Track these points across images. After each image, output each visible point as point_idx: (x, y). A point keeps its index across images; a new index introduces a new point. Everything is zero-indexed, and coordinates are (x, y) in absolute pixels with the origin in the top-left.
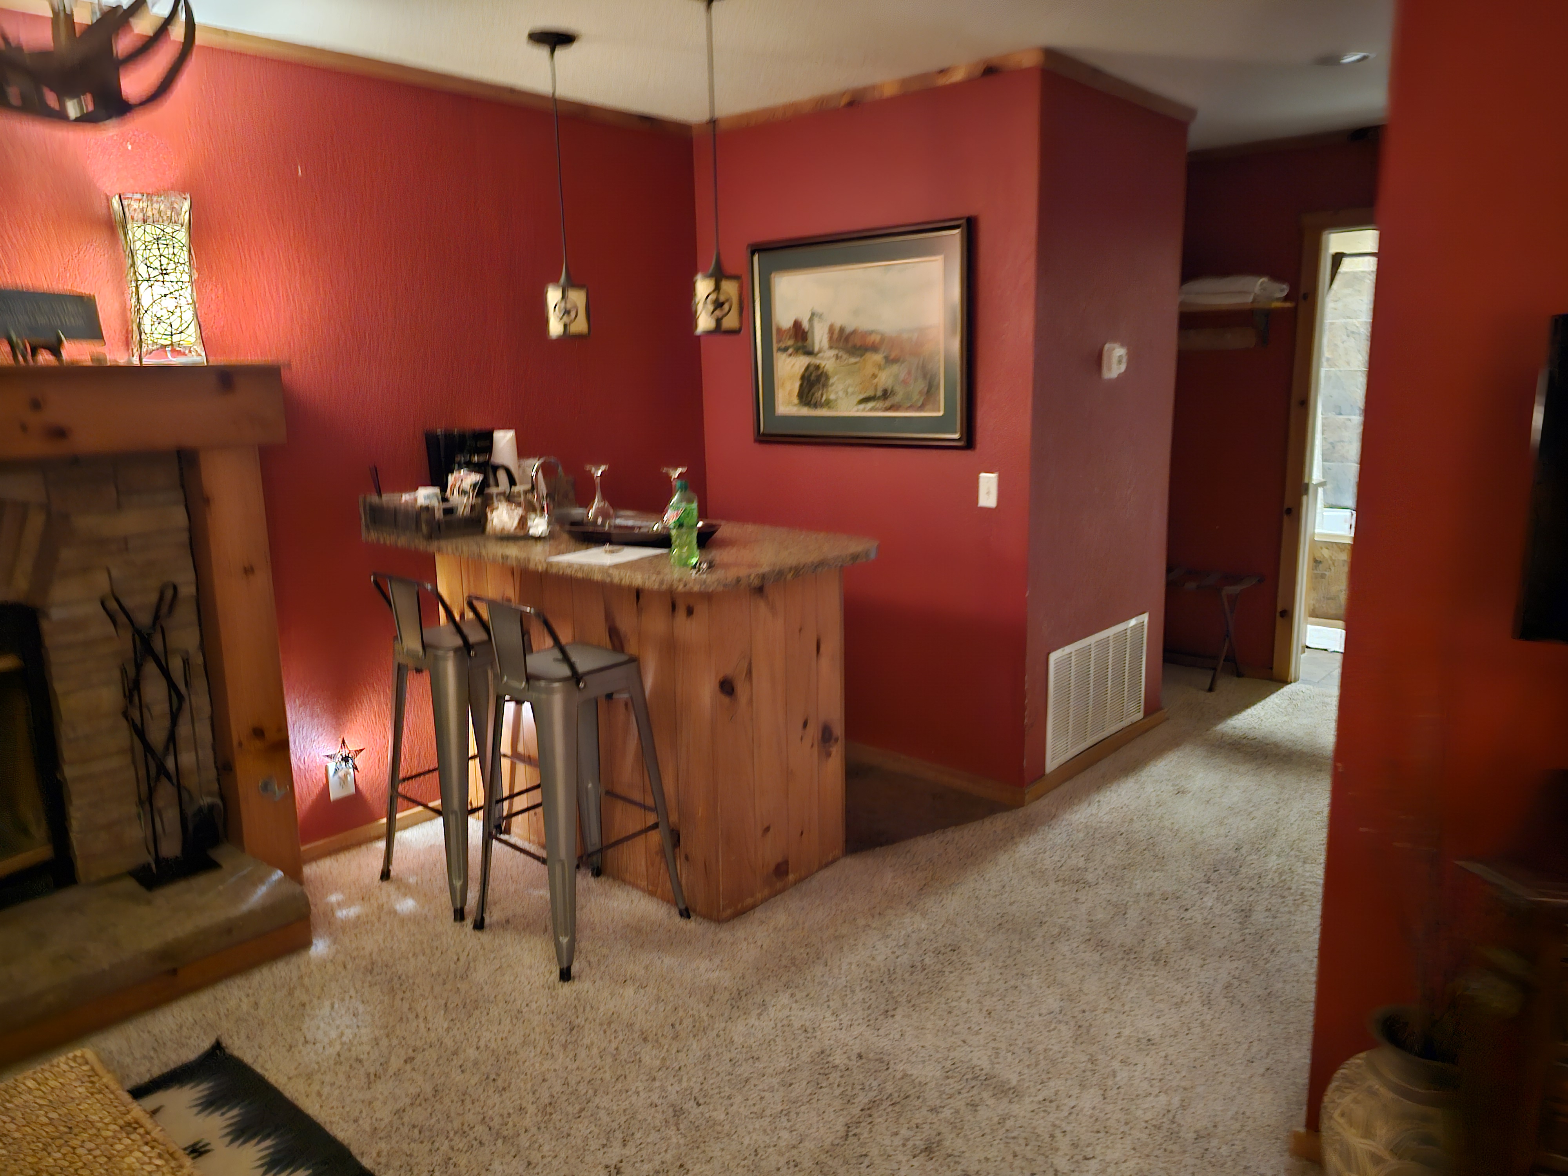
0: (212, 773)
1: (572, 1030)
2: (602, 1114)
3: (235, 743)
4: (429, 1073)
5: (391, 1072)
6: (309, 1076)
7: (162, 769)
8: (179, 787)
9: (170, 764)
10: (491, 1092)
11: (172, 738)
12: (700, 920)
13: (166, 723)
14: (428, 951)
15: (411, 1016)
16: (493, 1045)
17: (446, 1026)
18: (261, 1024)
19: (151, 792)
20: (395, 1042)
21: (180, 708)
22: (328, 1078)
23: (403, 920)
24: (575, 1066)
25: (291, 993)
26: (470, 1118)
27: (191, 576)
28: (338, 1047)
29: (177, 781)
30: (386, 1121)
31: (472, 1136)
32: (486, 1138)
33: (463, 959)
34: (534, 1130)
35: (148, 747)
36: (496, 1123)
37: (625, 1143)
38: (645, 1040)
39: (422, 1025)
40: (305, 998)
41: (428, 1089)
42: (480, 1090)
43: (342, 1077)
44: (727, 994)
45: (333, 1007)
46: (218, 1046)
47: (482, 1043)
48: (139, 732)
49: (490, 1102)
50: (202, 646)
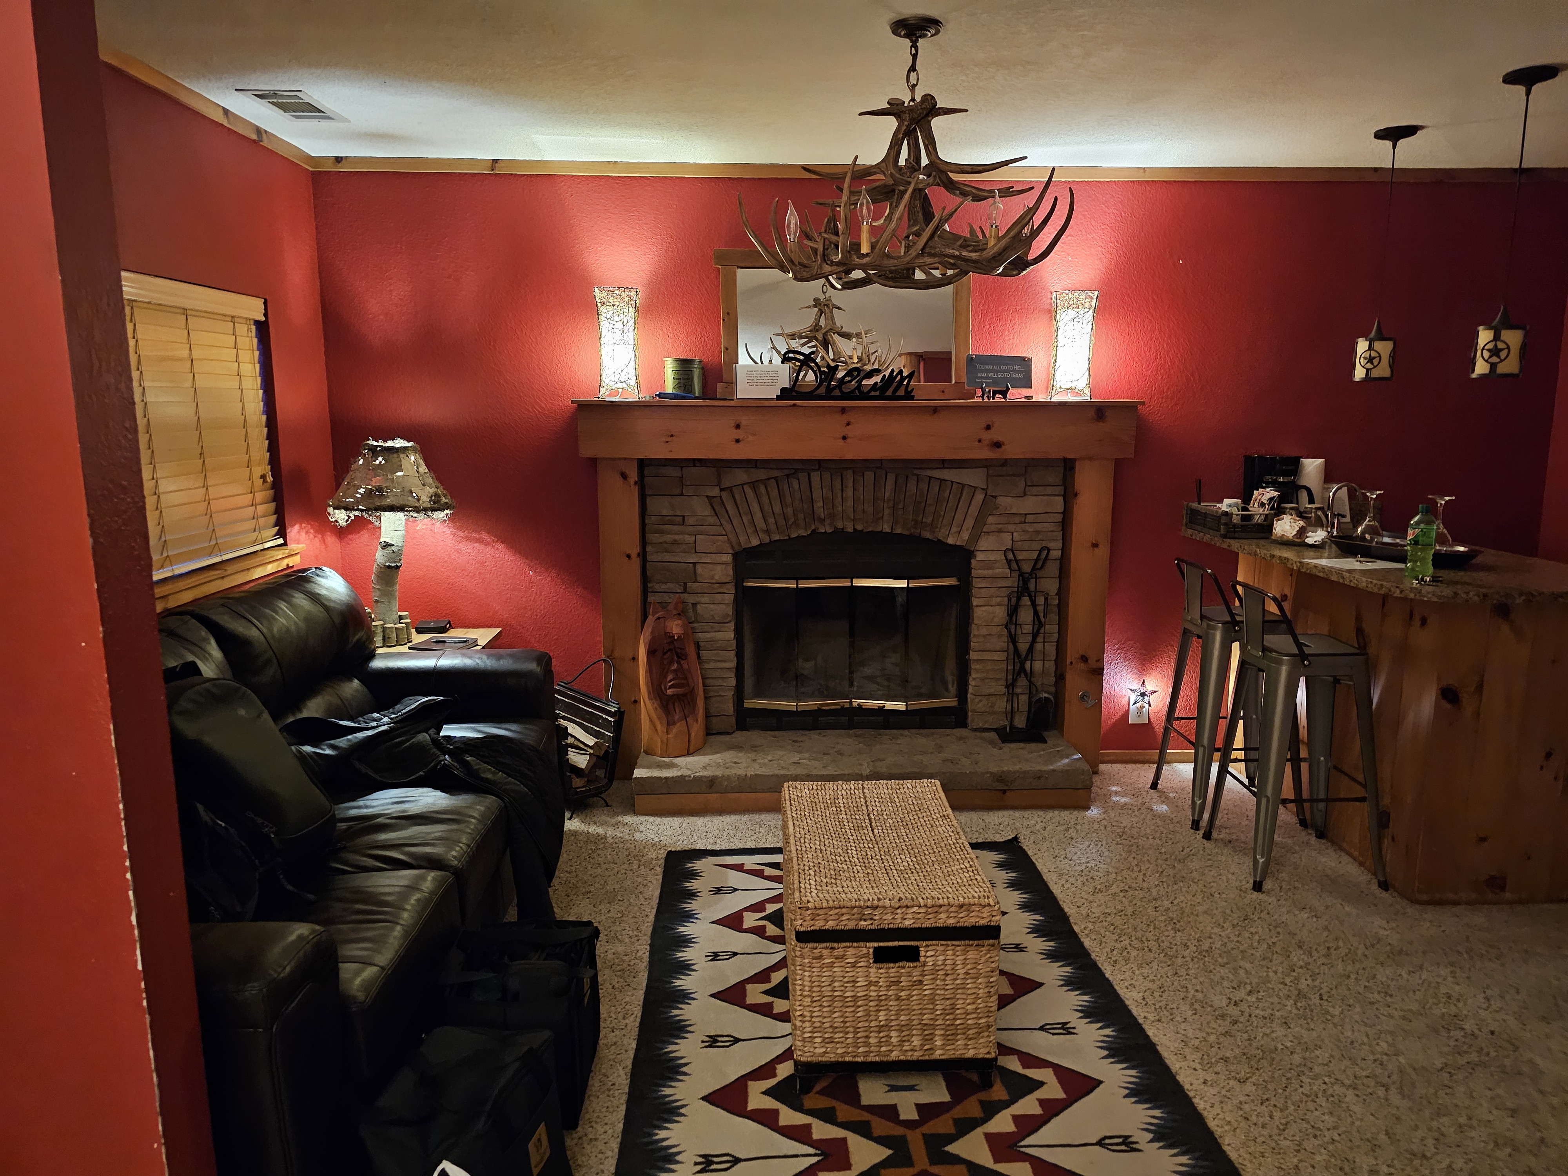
0: (1053, 679)
1: (1245, 920)
2: (1242, 972)
3: (1068, 661)
4: (1134, 902)
5: (1109, 892)
6: (1061, 875)
7: (1023, 669)
8: (1030, 682)
9: (1028, 665)
10: (1170, 928)
11: (1031, 649)
12: (1395, 894)
13: (1029, 638)
14: (1164, 840)
15: (1135, 869)
16: (1184, 905)
17: (1156, 883)
18: (1044, 839)
19: (1015, 680)
20: (1119, 878)
21: (1039, 629)
22: (1071, 880)
23: (1155, 815)
24: (1236, 939)
25: (1067, 830)
26: (1149, 935)
27: (1059, 545)
28: (1083, 867)
29: (1030, 676)
30: (1097, 915)
31: (1146, 944)
32: (1154, 949)
33: (1187, 851)
34: (1188, 959)
35: (1016, 651)
36: (1164, 945)
37: (1250, 993)
38: (1300, 947)
39: (1141, 877)
40: (1074, 835)
41: (1130, 910)
42: (1162, 925)
43: (1079, 883)
44: (1388, 948)
45: (1089, 847)
46: (1016, 838)
47: (1176, 902)
48: (1013, 639)
49: (1166, 933)
50: (1059, 593)
